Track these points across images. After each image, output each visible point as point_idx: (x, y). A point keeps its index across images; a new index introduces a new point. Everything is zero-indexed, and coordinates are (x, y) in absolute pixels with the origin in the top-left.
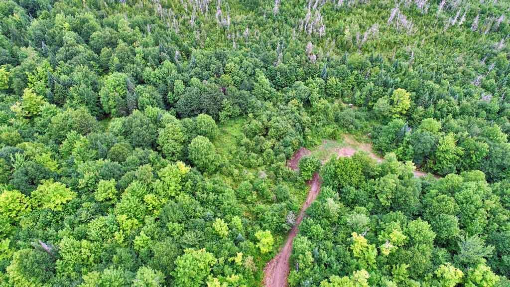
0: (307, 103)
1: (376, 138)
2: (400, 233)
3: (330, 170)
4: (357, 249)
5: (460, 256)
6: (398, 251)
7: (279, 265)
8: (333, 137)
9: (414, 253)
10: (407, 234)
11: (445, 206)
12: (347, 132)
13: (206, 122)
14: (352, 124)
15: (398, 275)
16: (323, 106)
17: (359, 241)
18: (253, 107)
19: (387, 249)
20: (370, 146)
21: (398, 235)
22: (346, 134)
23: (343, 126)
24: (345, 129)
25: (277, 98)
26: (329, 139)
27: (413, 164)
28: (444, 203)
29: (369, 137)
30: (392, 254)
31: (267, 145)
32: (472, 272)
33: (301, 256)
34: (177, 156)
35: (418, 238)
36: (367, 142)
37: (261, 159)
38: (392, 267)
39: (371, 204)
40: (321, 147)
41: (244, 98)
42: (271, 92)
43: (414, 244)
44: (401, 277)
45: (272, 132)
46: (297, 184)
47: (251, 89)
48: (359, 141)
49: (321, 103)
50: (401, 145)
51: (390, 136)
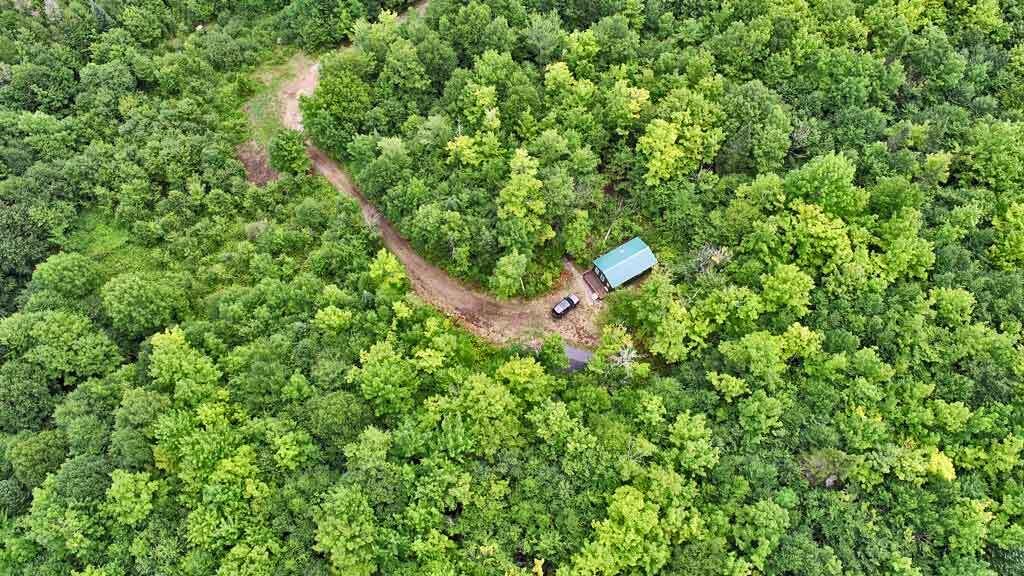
0: (144, 85)
1: (296, 36)
2: (485, 89)
3: (325, 119)
4: (469, 156)
5: (542, 52)
6: (501, 110)
7: (422, 277)
8: (245, 92)
9: (516, 92)
10: (489, 83)
11: (477, 18)
12: (252, 67)
13: (69, 266)
14: (243, 50)
15: (528, 129)
16: (176, 66)
17: (462, 145)
18: (85, 176)
19: (492, 118)
20: (300, 54)
21: (486, 94)
22: (253, 71)
23: (237, 65)
24: (244, 66)
25: (91, 127)
26: (246, 100)
27: (389, 12)
28: (473, 17)
29: (283, 44)
30: (502, 119)
31: (197, 193)
32: (569, 51)
33: (444, 228)
34: (116, 354)
35: (502, 74)
36: (292, 54)
37: (216, 218)
38: (515, 132)
39: (413, 104)
40: (253, 121)
41: (48, 179)
42: (69, 128)
43: (504, 86)
44: (533, 129)
45: (173, 171)
46: (305, 188)
47: (36, 155)
48: (280, 62)
49: (163, 66)
50: (339, 9)
51: (314, 11)
